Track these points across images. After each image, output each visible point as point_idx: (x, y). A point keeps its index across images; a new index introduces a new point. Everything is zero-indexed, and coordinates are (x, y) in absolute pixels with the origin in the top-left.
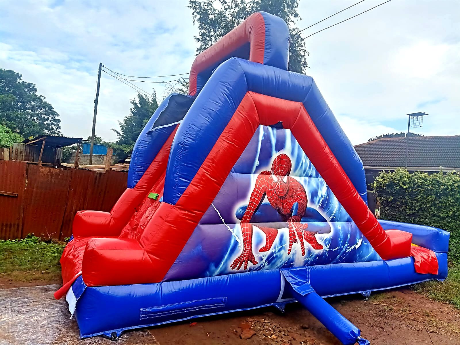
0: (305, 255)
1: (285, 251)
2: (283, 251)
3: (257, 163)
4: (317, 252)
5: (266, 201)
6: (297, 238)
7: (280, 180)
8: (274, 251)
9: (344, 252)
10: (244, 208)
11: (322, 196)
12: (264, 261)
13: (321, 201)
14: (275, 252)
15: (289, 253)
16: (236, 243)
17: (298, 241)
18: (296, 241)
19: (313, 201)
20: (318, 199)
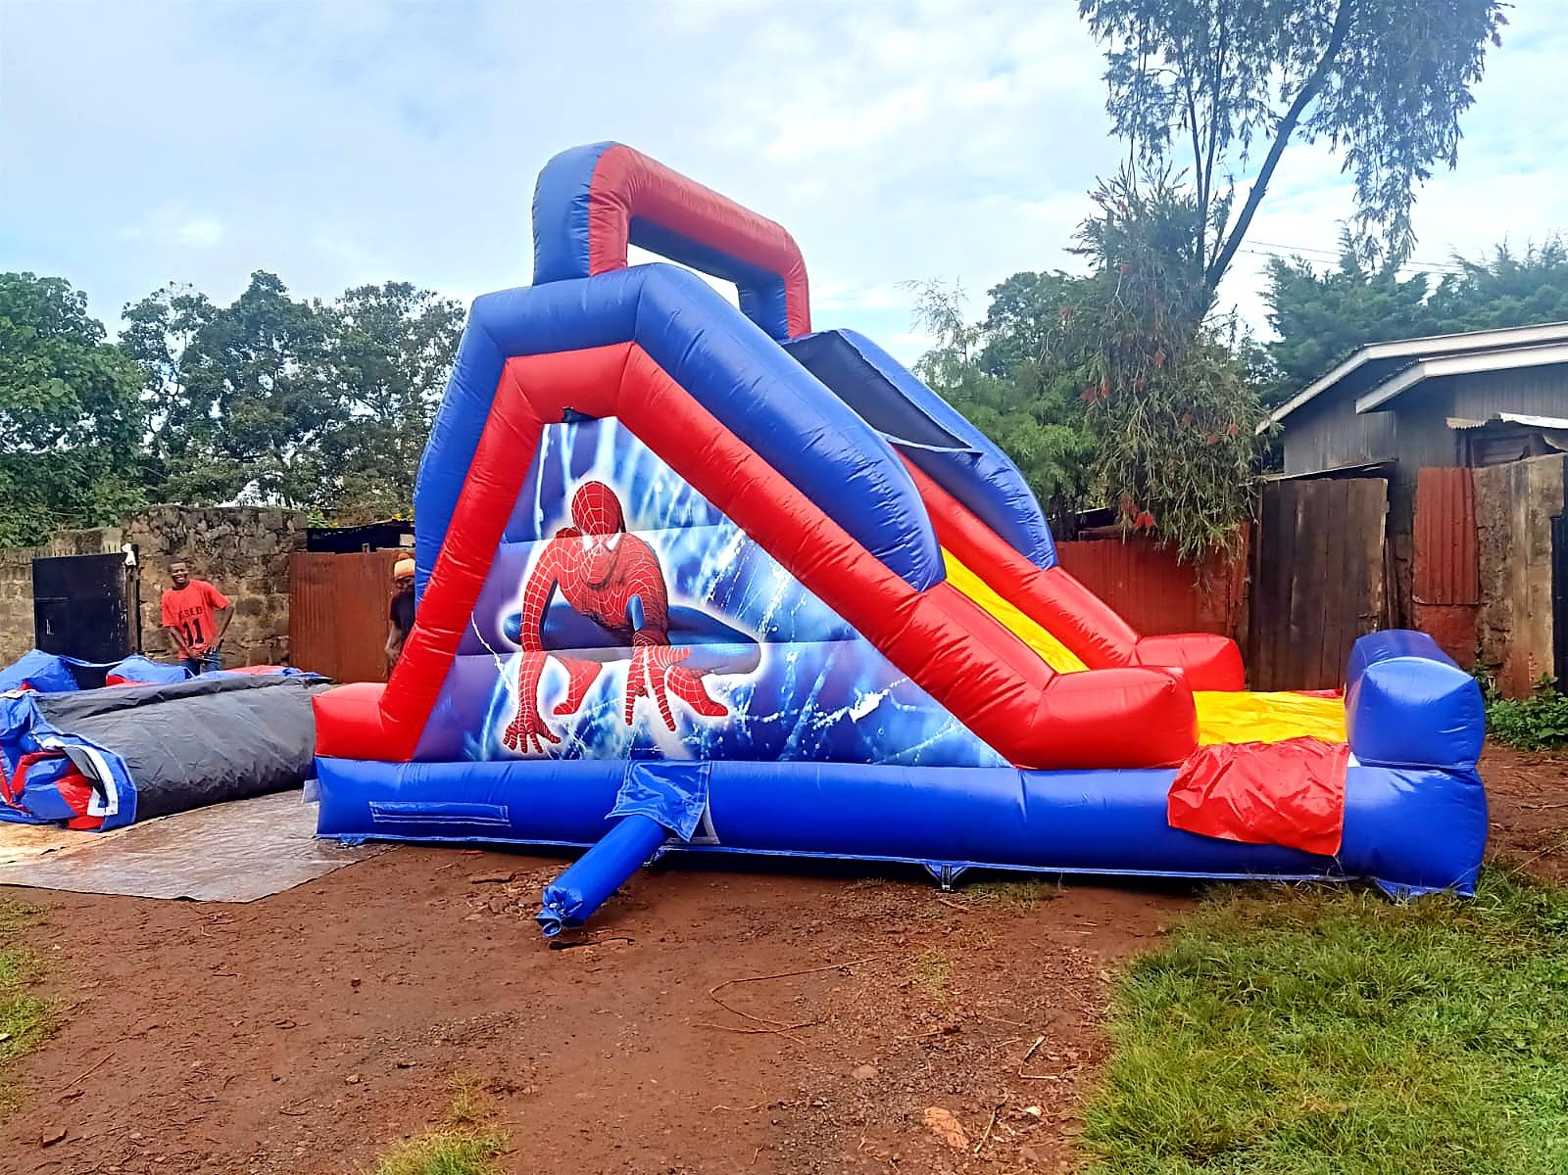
0: (678, 729)
1: (618, 716)
2: (610, 716)
3: (539, 515)
4: (712, 722)
5: (559, 598)
6: (648, 686)
7: (600, 545)
8: (588, 713)
9: (808, 728)
10: (516, 618)
11: (715, 574)
12: (572, 736)
13: (712, 586)
14: (592, 718)
15: (629, 722)
16: (504, 694)
17: (651, 691)
18: (643, 693)
19: (682, 588)
20: (700, 582)
